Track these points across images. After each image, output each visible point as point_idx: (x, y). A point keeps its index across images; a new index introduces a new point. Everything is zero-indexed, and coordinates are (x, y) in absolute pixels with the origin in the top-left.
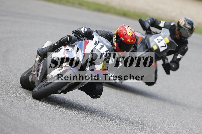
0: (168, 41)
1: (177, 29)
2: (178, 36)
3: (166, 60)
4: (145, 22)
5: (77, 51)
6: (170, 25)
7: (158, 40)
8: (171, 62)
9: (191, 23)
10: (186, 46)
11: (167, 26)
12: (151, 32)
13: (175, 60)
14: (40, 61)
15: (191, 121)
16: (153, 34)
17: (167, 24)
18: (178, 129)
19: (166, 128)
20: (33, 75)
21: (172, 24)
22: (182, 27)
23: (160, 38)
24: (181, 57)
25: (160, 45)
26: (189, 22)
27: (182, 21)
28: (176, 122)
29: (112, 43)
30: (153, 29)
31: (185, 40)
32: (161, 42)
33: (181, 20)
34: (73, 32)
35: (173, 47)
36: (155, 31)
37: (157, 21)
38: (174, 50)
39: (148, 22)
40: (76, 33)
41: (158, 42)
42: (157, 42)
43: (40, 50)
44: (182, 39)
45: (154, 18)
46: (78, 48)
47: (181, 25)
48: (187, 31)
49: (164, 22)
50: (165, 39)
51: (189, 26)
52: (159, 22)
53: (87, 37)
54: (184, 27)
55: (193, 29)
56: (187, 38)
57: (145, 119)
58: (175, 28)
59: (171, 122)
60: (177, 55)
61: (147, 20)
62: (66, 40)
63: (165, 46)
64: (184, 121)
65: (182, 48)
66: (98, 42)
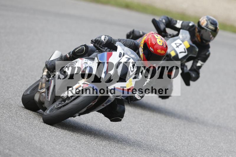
0: (188, 46)
1: (197, 30)
2: (199, 38)
3: (185, 68)
4: (160, 22)
6: (188, 25)
7: (176, 44)
8: (190, 70)
9: (214, 23)
10: (208, 51)
11: (185, 26)
12: (167, 34)
13: (195, 68)
14: (48, 76)
15: (204, 131)
16: (169, 37)
17: (185, 24)
18: (189, 141)
19: (175, 139)
20: (41, 93)
21: (191, 25)
22: (203, 28)
23: (178, 41)
24: (202, 65)
25: (178, 50)
26: (212, 22)
27: (204, 21)
28: (188, 133)
30: (169, 31)
31: (207, 43)
32: (179, 47)
33: (203, 19)
34: (92, 41)
35: (194, 52)
36: (171, 33)
37: (172, 20)
38: (195, 56)
39: (163, 22)
40: (95, 43)
41: (177, 47)
42: (175, 46)
44: (203, 42)
45: (169, 17)
47: (202, 25)
48: (209, 33)
49: (181, 22)
50: (184, 43)
51: (212, 27)
52: (175, 22)
53: (109, 48)
54: (205, 28)
55: (217, 31)
56: (209, 41)
57: (151, 129)
58: (195, 29)
59: (181, 132)
60: (197, 62)
61: (161, 20)
62: (81, 51)
63: (184, 51)
64: (196, 131)
65: (202, 53)
66: (123, 54)
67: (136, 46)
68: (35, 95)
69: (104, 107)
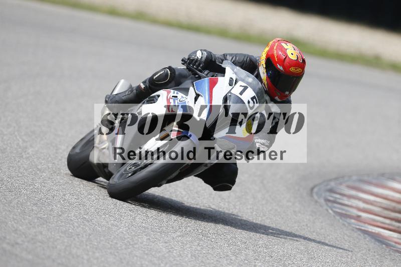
5: (196, 99)
29: (258, 76)
34: (182, 60)
40: (189, 64)
43: (111, 98)
46: (196, 94)
53: (211, 71)
62: (163, 77)
66: (236, 81)
67: (253, 62)
68: (91, 154)
69: (206, 168)
